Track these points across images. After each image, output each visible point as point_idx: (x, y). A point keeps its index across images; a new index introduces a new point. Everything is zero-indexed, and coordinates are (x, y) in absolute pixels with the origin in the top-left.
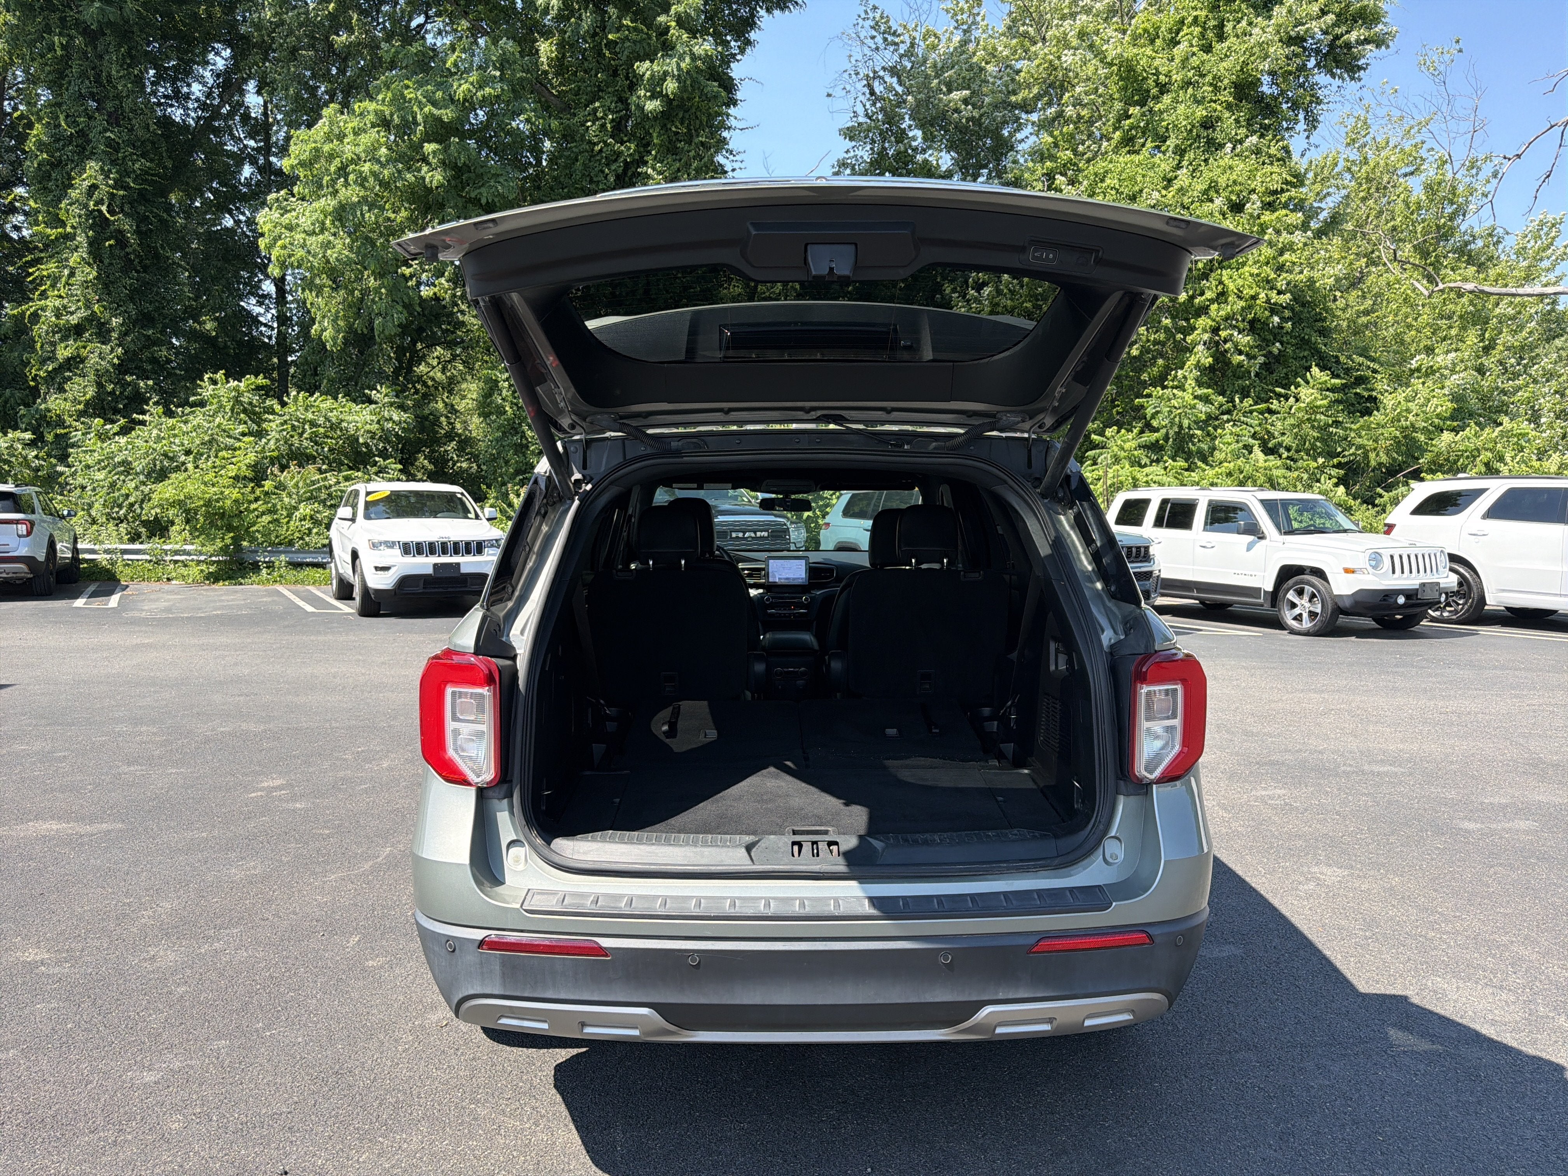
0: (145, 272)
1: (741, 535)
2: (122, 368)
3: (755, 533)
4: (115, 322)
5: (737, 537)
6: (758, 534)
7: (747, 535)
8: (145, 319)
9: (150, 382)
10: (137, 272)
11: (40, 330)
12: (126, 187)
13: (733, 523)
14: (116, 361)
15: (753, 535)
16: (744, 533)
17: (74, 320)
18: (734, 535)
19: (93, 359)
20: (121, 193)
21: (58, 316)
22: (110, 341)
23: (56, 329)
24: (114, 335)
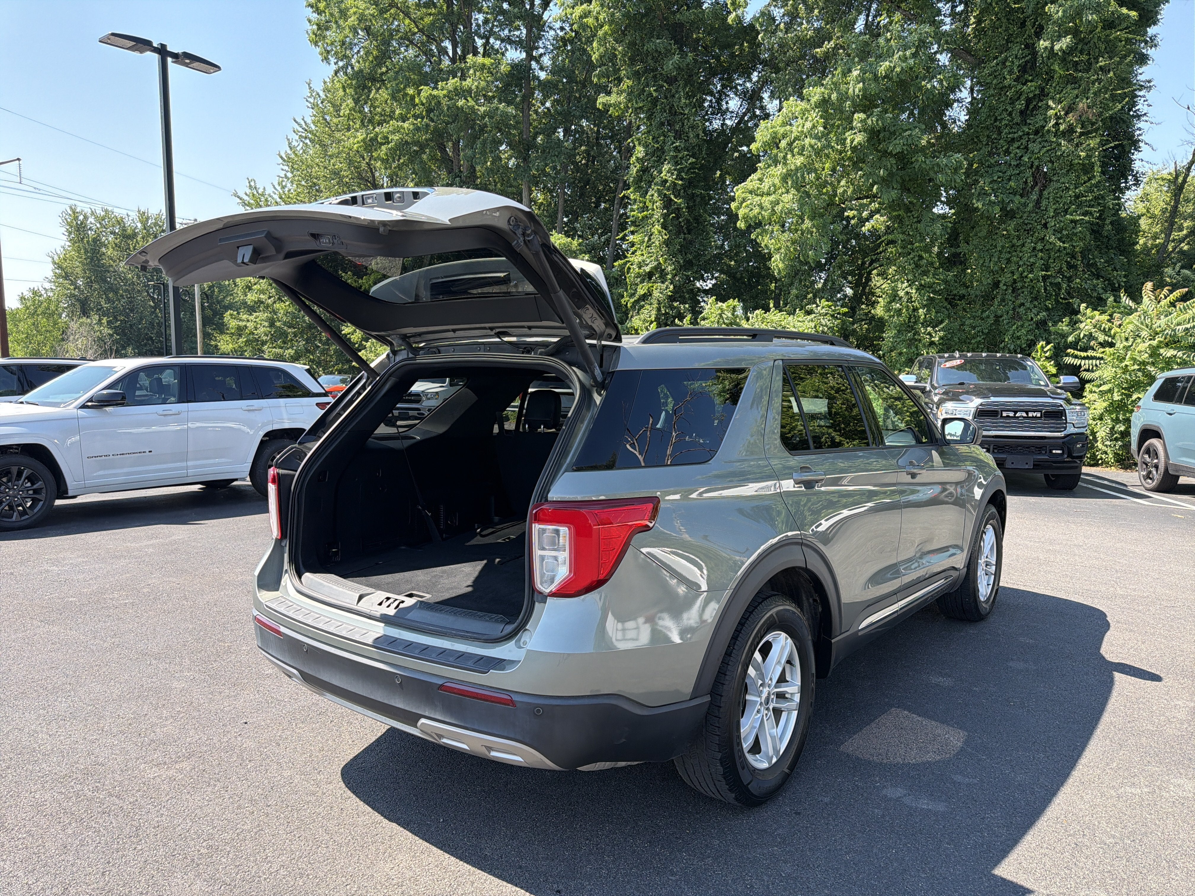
0: (689, 233)
1: (1011, 414)
2: (672, 299)
3: (1027, 413)
4: (669, 268)
5: (1008, 416)
6: (1030, 414)
7: (1018, 415)
8: (687, 265)
9: (687, 306)
10: (685, 234)
11: (630, 278)
12: (682, 179)
13: (1004, 404)
14: (670, 294)
15: (1024, 415)
16: (1016, 412)
17: (648, 269)
18: (1004, 414)
19: (656, 294)
20: (680, 182)
21: (640, 268)
22: (666, 280)
23: (638, 275)
24: (669, 277)
